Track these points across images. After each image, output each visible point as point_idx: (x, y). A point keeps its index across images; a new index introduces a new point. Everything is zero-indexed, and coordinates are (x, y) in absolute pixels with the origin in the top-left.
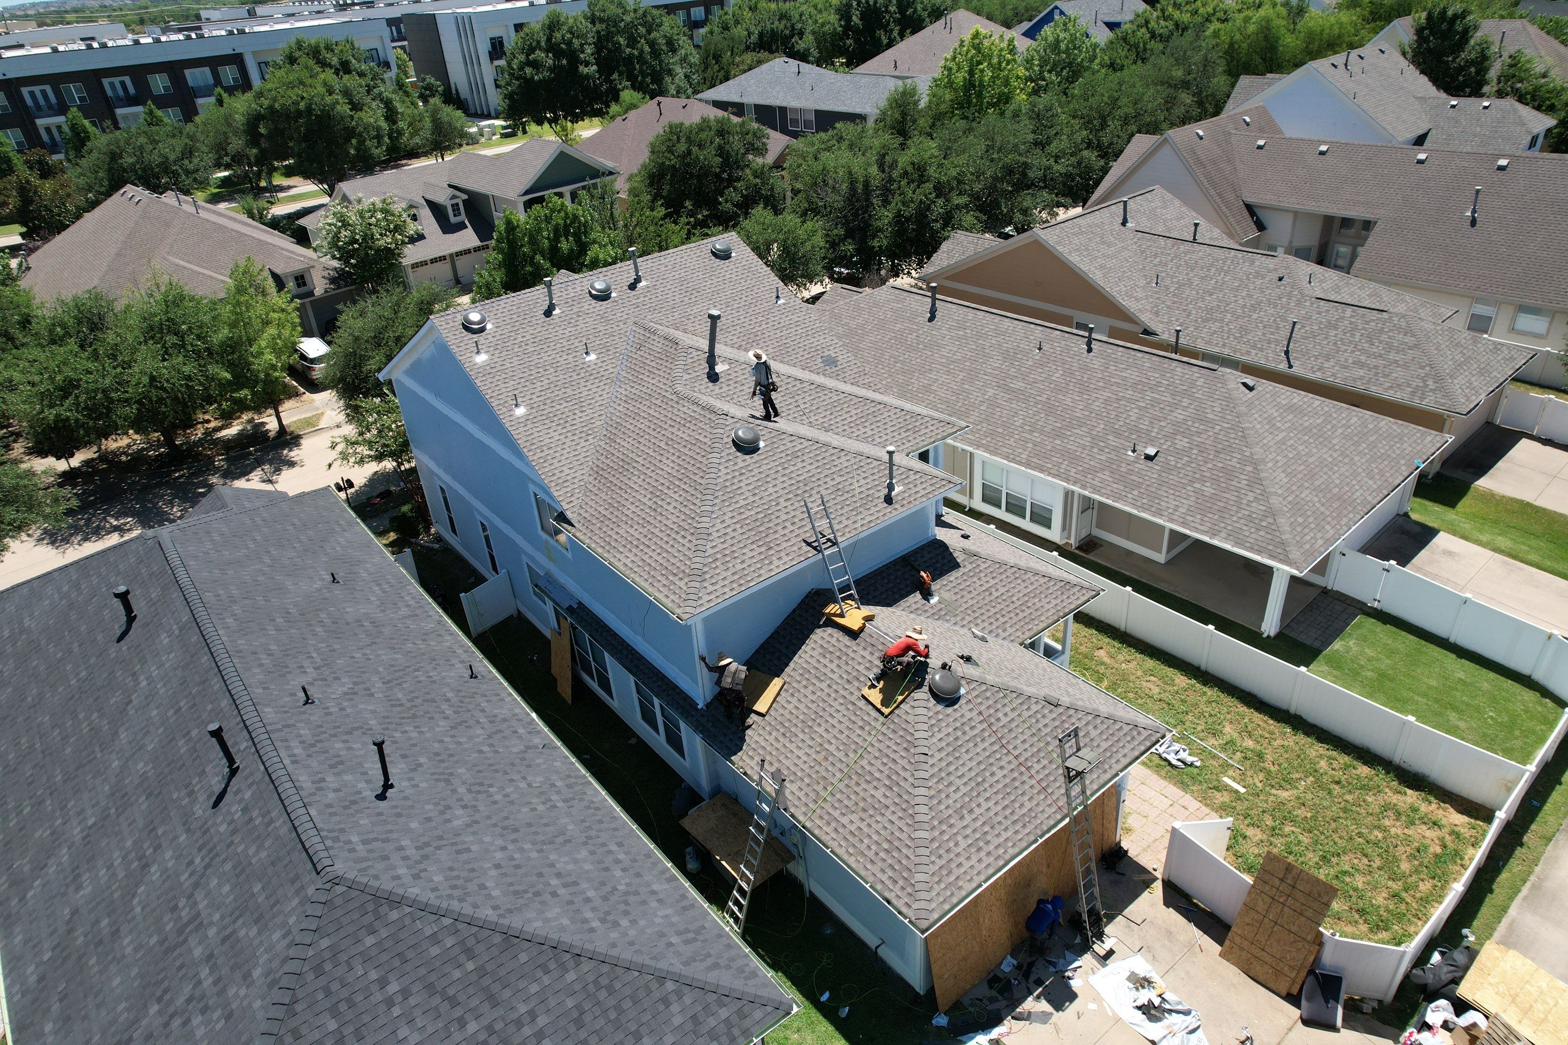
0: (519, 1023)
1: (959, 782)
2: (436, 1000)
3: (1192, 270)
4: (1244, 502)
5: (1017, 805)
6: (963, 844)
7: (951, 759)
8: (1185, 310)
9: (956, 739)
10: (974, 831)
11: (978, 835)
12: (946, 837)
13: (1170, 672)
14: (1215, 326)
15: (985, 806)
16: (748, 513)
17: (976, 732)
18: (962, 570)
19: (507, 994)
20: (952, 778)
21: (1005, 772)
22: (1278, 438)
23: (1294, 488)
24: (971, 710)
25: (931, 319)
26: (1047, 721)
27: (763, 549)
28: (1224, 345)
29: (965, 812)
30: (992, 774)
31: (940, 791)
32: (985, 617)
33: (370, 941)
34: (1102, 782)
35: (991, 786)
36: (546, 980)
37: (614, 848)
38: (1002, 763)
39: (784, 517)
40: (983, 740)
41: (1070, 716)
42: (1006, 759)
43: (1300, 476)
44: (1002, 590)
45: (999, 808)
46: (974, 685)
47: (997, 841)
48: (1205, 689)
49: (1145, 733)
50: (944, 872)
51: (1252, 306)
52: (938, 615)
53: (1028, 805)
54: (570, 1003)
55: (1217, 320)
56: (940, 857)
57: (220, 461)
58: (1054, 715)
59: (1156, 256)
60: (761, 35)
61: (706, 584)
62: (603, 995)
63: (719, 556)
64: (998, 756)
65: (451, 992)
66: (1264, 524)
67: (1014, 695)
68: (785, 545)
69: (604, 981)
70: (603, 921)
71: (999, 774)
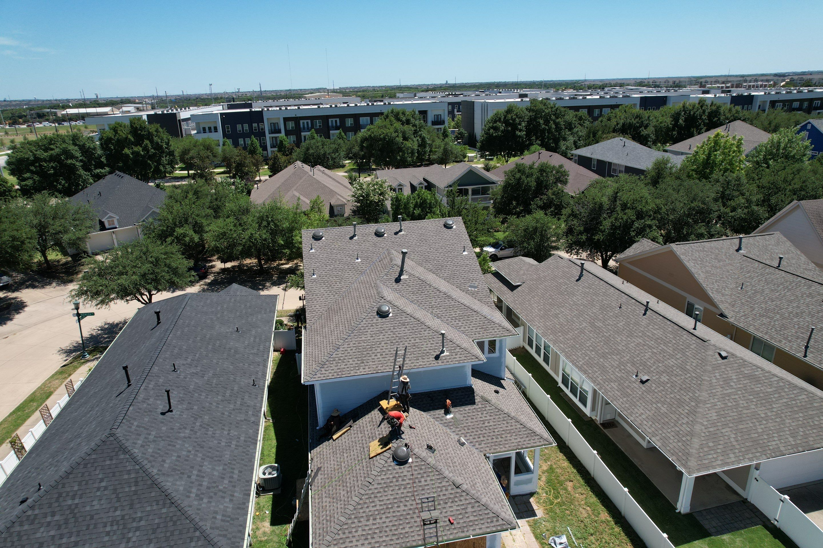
0: (134, 520)
1: (378, 503)
2: (114, 496)
3: (768, 284)
4: (680, 422)
5: (401, 527)
6: (360, 533)
7: (382, 490)
8: (751, 307)
9: (391, 482)
10: (370, 529)
11: (370, 532)
12: (353, 526)
13: (601, 508)
14: (765, 320)
15: (384, 520)
16: (363, 344)
17: (404, 483)
18: (475, 406)
19: (138, 506)
20: (376, 500)
21: (406, 508)
22: (725, 392)
23: (719, 424)
24: (408, 471)
25: (577, 280)
26: (447, 493)
27: (359, 362)
28: (766, 333)
29: (371, 518)
30: (398, 507)
31: (365, 503)
32: (472, 434)
33: (108, 462)
34: (457, 536)
35: (394, 512)
36: (155, 507)
37: (236, 472)
38: (407, 504)
39: (379, 350)
40: (405, 488)
41: (462, 496)
42: (411, 502)
43: (729, 418)
44: (491, 424)
45: (391, 524)
46: (418, 460)
47: (378, 539)
48: (614, 526)
49: (501, 522)
50: (341, 541)
51: (797, 313)
52: (447, 424)
53: (407, 530)
54: (156, 521)
55: (769, 317)
56: (344, 533)
57: (275, 278)
58: (453, 492)
59: (748, 272)
60: (624, 124)
61: (322, 369)
62: (171, 524)
63: (337, 359)
64: (408, 499)
65: (120, 495)
66: (684, 439)
67: (437, 473)
68: (371, 363)
69: (175, 519)
70: (197, 495)
71: (402, 508)
